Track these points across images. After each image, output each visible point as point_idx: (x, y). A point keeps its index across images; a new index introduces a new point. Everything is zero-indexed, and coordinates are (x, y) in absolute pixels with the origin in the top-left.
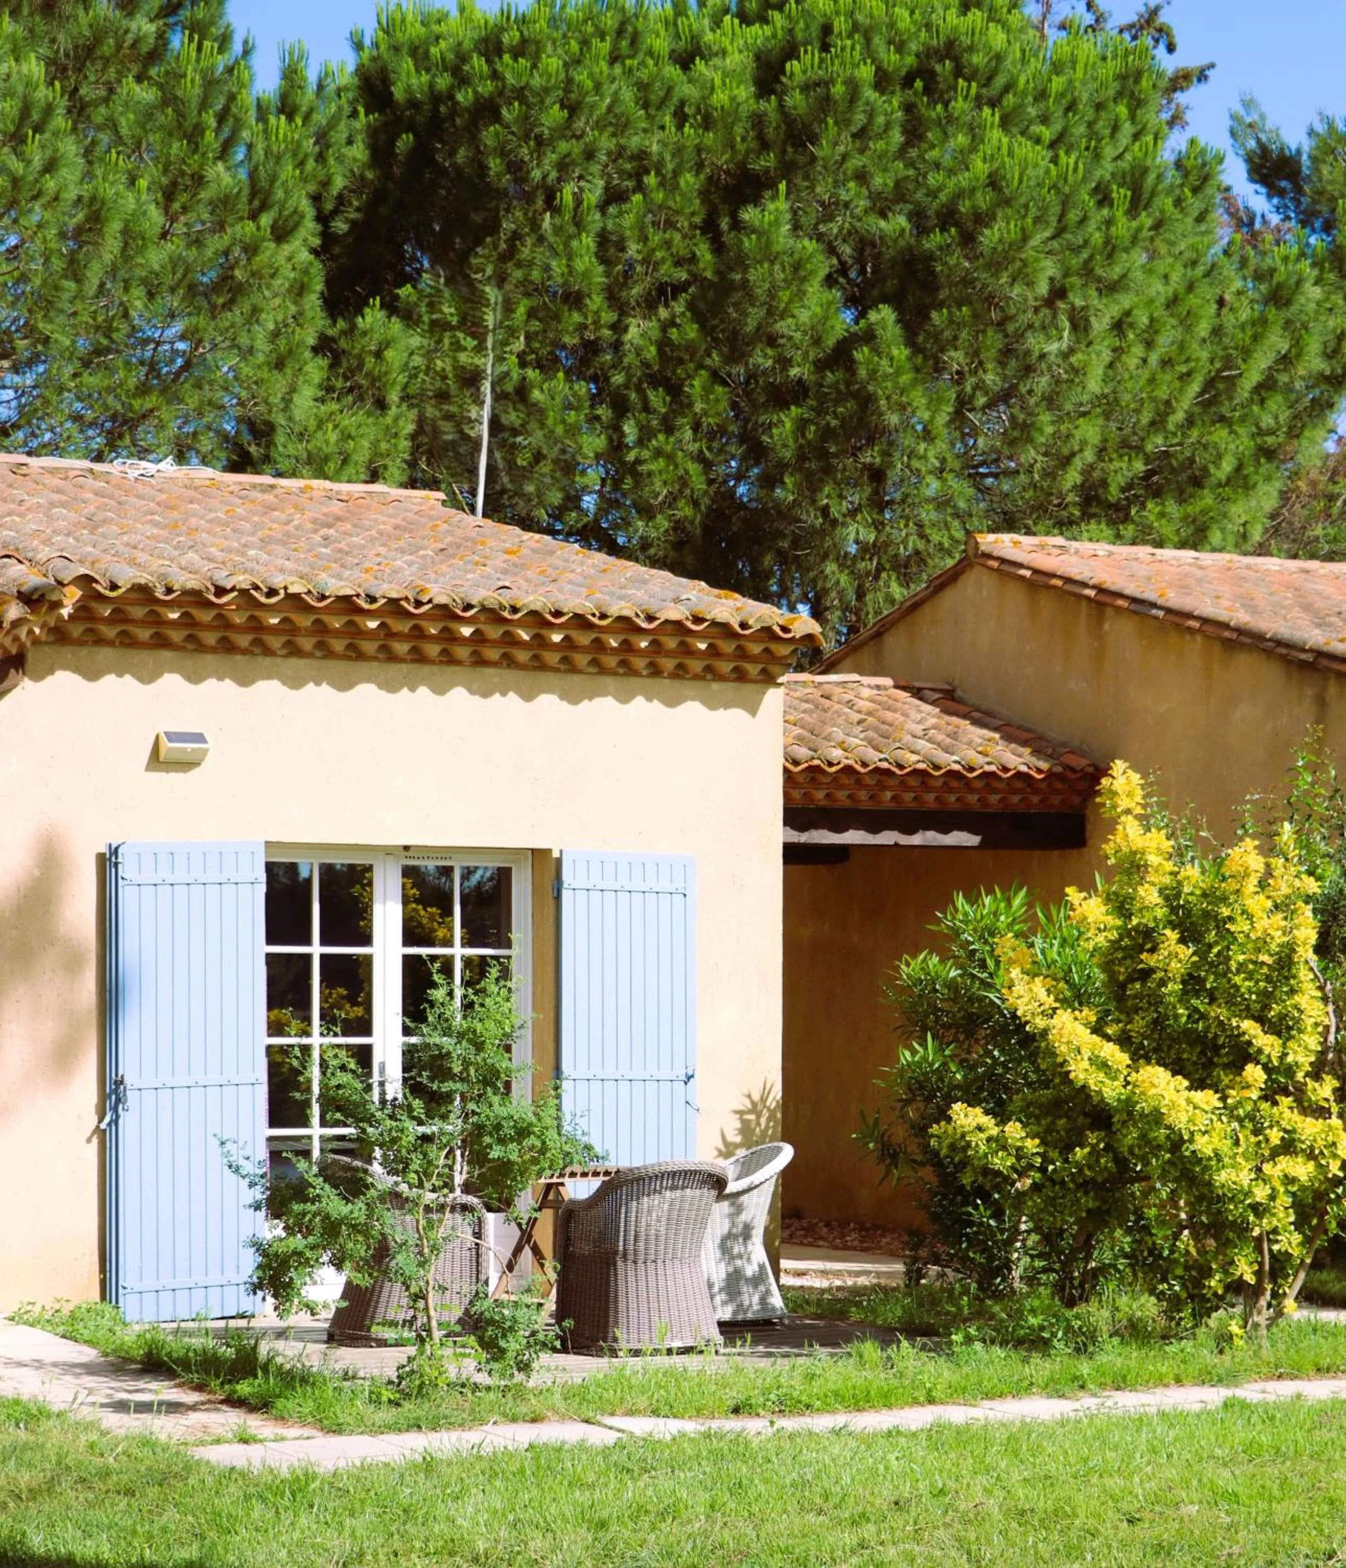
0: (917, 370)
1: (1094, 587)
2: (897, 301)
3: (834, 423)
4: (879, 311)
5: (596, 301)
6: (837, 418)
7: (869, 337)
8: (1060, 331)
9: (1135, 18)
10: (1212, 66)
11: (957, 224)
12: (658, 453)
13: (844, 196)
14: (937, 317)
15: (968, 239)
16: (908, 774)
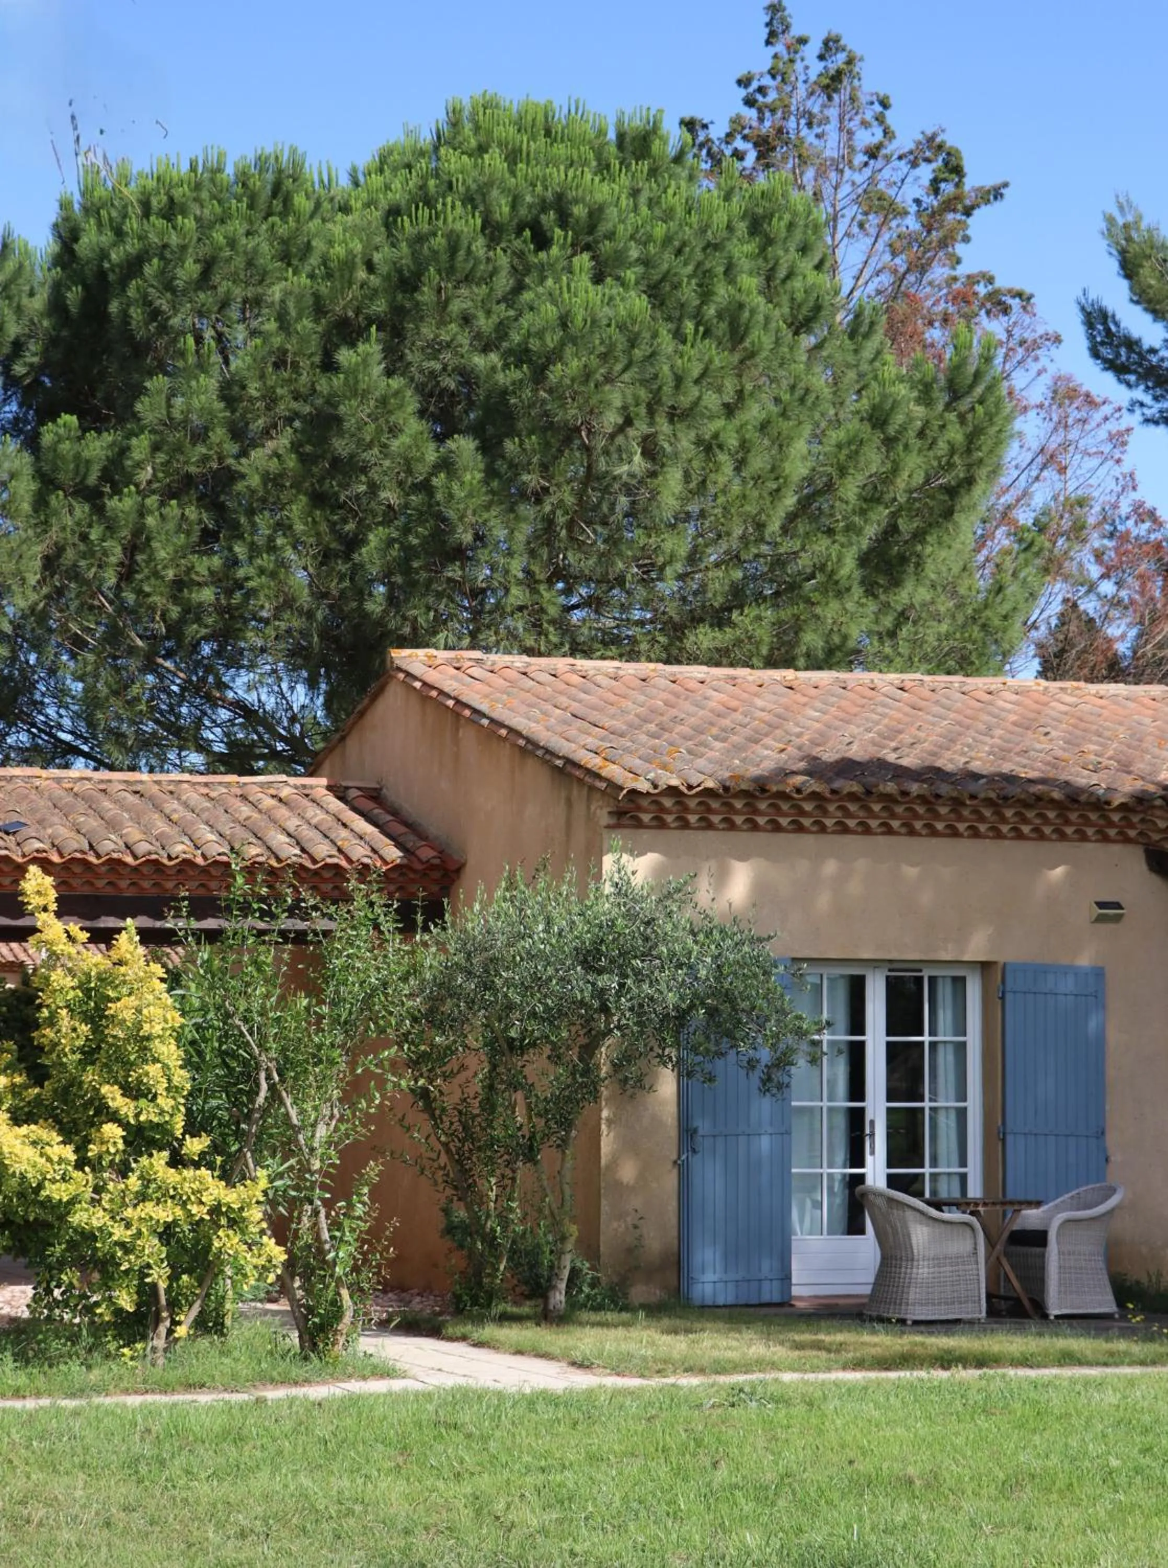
0: (492, 492)
1: (454, 698)
2: (477, 430)
3: (415, 542)
4: (454, 440)
5: (219, 434)
6: (417, 537)
7: (446, 465)
8: (631, 454)
9: (912, 146)
10: (1006, 185)
11: (530, 362)
12: (262, 571)
13: (445, 337)
14: (510, 446)
15: (539, 375)
16: (322, 868)
